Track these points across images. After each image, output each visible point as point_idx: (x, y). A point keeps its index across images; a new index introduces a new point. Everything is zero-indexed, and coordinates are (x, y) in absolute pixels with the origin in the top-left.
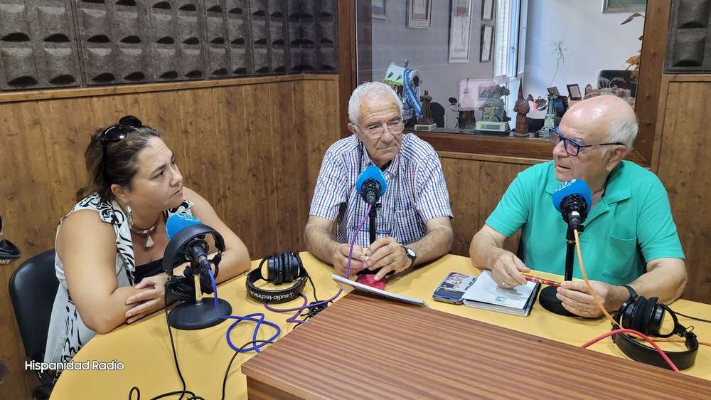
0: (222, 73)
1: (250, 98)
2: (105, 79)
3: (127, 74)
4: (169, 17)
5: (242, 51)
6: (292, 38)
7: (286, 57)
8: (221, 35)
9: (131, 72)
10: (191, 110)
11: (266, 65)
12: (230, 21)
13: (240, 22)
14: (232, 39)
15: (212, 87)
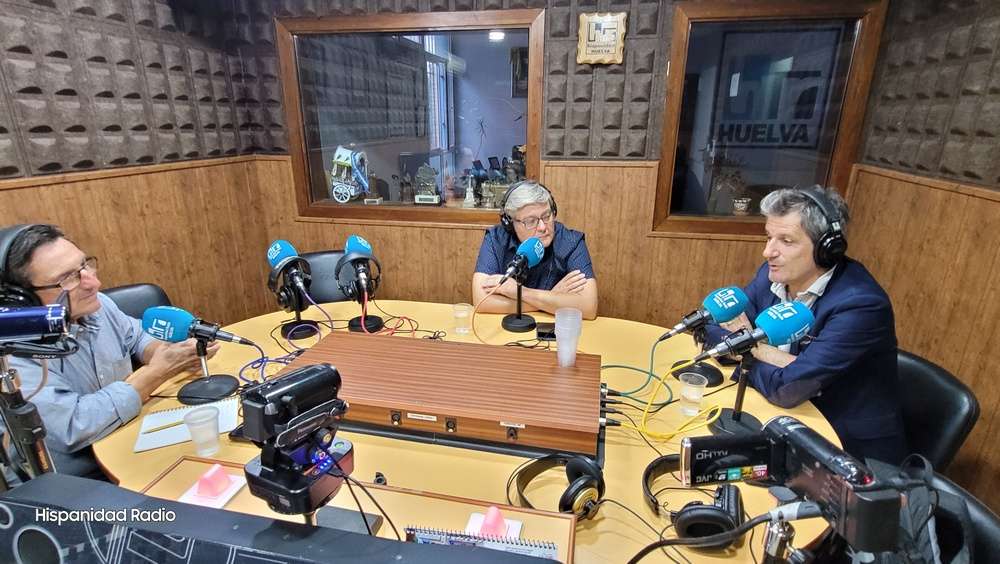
0: (173, 157)
1: (204, 179)
2: (51, 168)
3: (75, 162)
4: (114, 106)
5: (191, 135)
6: (241, 122)
7: (237, 139)
8: (169, 122)
9: (80, 160)
10: (146, 193)
11: (218, 148)
12: (177, 107)
13: (187, 108)
14: (181, 125)
15: (165, 171)
